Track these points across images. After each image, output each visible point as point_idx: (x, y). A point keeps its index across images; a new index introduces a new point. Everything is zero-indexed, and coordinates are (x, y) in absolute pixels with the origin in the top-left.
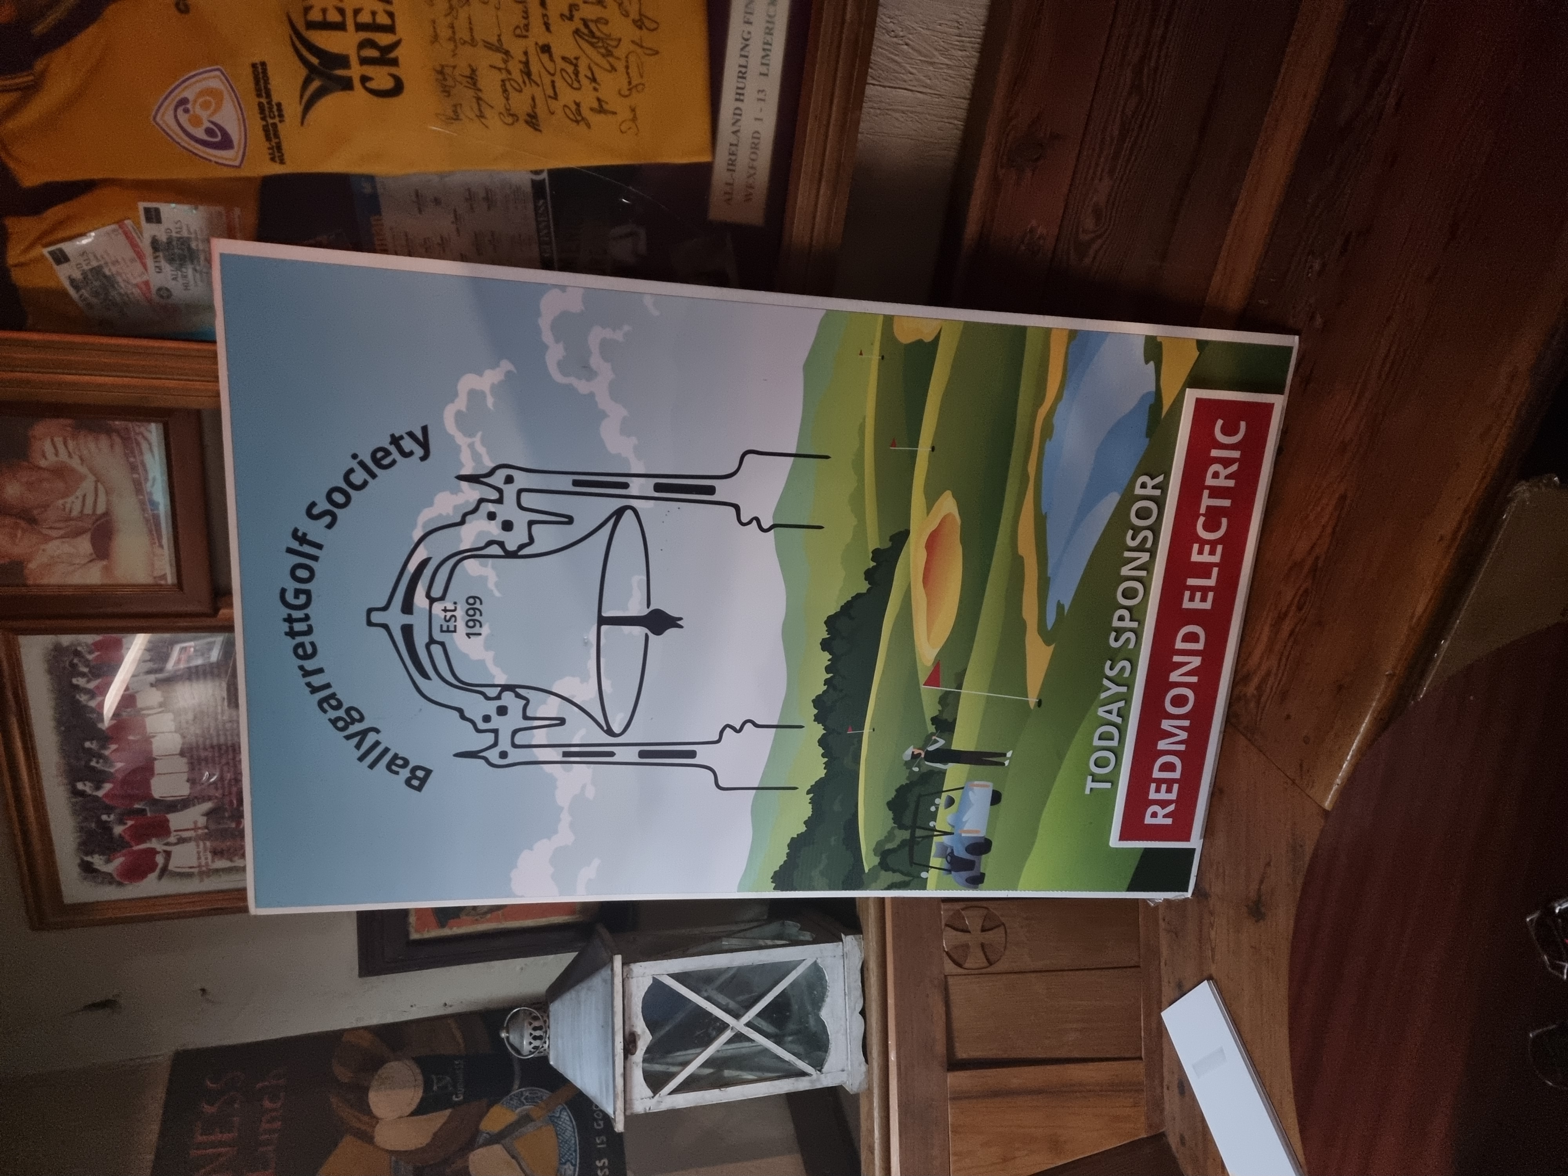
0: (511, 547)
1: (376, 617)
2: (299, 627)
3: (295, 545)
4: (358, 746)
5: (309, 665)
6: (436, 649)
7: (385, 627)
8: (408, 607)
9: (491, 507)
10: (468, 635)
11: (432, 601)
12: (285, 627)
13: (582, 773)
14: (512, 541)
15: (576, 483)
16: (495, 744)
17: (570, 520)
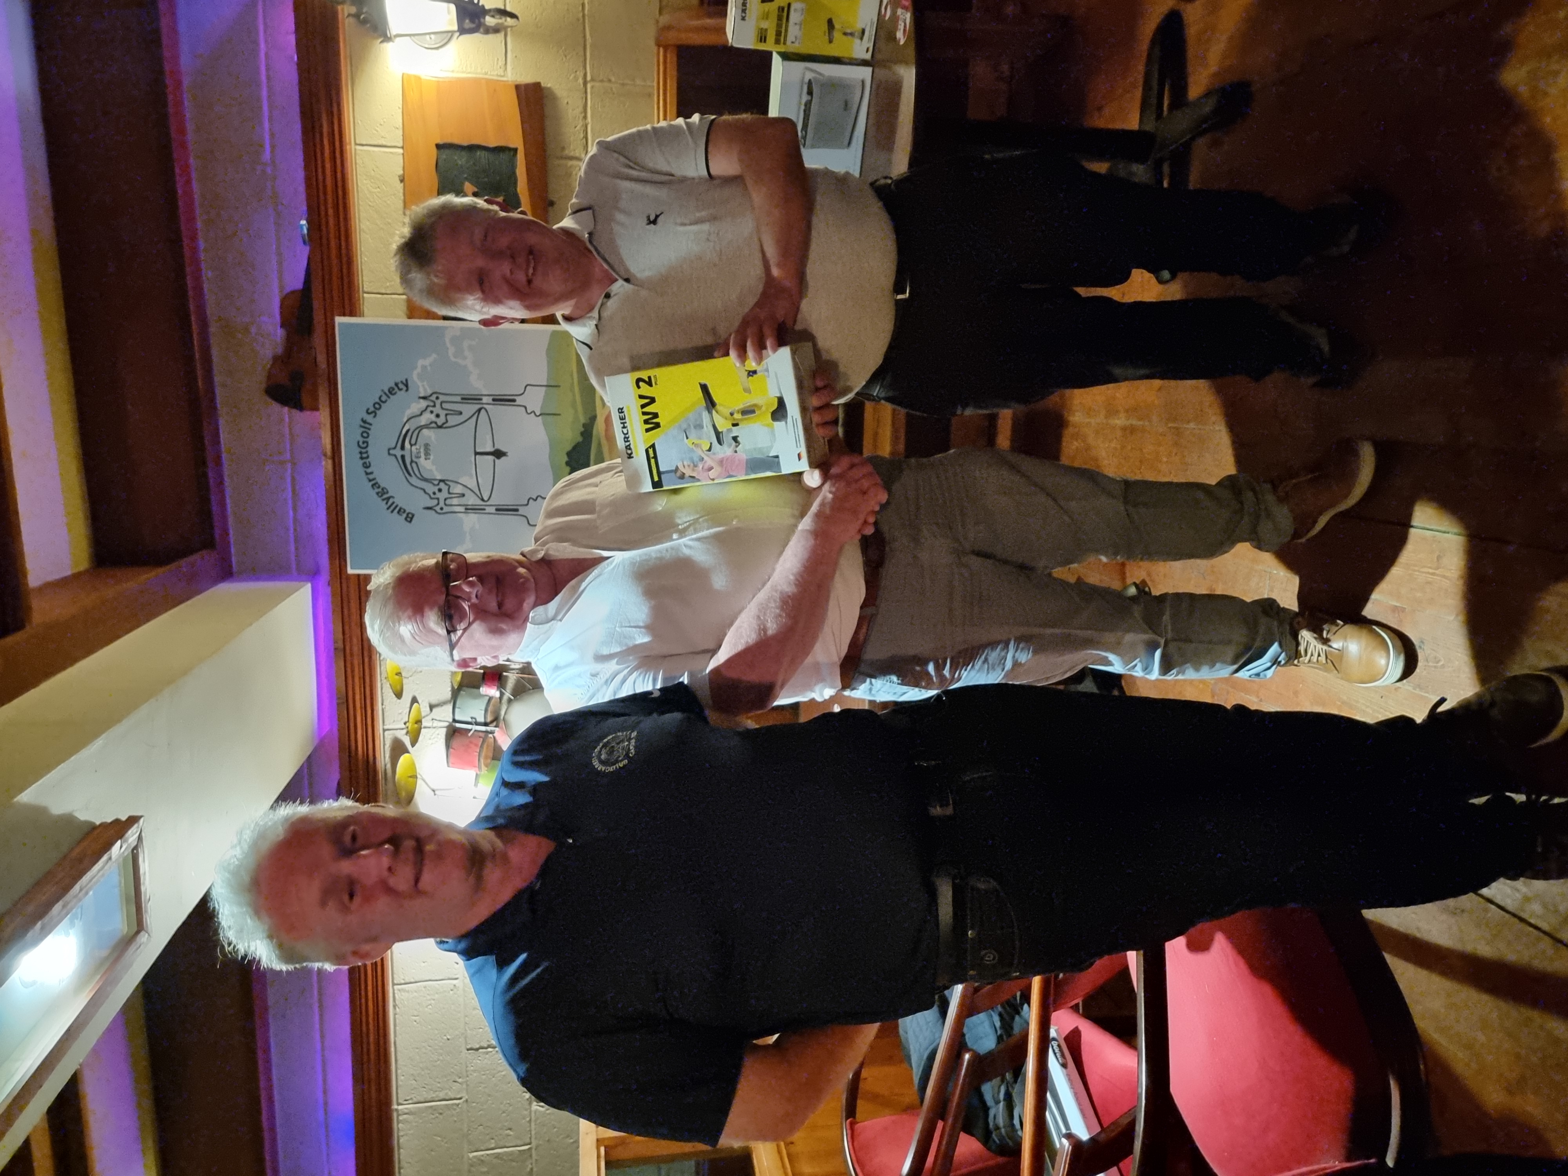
0: (440, 424)
1: (391, 452)
2: (365, 455)
3: (363, 424)
4: (387, 503)
5: (369, 470)
6: (414, 465)
7: (395, 456)
8: (403, 448)
9: (431, 409)
10: (426, 459)
11: (411, 445)
12: (359, 456)
13: (473, 517)
14: (440, 421)
15: (462, 399)
16: (438, 504)
17: (461, 413)
